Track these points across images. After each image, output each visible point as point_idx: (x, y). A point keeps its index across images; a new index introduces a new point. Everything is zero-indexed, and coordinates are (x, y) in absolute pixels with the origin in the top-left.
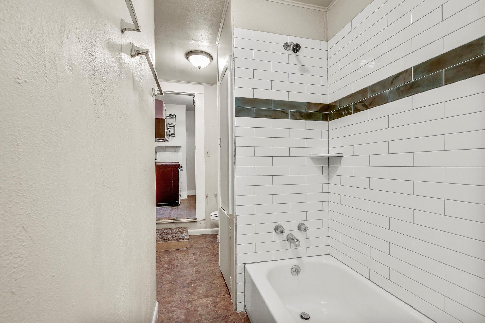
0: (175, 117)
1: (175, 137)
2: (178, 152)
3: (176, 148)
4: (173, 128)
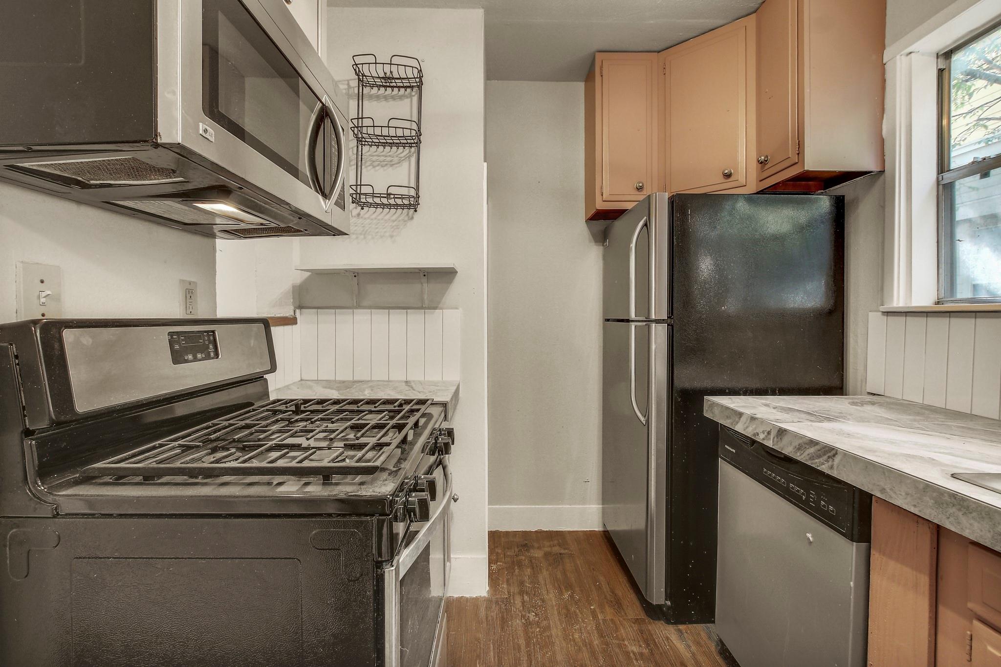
0: (416, 85)
1: (416, 211)
2: (439, 306)
3: (424, 280)
4: (406, 158)
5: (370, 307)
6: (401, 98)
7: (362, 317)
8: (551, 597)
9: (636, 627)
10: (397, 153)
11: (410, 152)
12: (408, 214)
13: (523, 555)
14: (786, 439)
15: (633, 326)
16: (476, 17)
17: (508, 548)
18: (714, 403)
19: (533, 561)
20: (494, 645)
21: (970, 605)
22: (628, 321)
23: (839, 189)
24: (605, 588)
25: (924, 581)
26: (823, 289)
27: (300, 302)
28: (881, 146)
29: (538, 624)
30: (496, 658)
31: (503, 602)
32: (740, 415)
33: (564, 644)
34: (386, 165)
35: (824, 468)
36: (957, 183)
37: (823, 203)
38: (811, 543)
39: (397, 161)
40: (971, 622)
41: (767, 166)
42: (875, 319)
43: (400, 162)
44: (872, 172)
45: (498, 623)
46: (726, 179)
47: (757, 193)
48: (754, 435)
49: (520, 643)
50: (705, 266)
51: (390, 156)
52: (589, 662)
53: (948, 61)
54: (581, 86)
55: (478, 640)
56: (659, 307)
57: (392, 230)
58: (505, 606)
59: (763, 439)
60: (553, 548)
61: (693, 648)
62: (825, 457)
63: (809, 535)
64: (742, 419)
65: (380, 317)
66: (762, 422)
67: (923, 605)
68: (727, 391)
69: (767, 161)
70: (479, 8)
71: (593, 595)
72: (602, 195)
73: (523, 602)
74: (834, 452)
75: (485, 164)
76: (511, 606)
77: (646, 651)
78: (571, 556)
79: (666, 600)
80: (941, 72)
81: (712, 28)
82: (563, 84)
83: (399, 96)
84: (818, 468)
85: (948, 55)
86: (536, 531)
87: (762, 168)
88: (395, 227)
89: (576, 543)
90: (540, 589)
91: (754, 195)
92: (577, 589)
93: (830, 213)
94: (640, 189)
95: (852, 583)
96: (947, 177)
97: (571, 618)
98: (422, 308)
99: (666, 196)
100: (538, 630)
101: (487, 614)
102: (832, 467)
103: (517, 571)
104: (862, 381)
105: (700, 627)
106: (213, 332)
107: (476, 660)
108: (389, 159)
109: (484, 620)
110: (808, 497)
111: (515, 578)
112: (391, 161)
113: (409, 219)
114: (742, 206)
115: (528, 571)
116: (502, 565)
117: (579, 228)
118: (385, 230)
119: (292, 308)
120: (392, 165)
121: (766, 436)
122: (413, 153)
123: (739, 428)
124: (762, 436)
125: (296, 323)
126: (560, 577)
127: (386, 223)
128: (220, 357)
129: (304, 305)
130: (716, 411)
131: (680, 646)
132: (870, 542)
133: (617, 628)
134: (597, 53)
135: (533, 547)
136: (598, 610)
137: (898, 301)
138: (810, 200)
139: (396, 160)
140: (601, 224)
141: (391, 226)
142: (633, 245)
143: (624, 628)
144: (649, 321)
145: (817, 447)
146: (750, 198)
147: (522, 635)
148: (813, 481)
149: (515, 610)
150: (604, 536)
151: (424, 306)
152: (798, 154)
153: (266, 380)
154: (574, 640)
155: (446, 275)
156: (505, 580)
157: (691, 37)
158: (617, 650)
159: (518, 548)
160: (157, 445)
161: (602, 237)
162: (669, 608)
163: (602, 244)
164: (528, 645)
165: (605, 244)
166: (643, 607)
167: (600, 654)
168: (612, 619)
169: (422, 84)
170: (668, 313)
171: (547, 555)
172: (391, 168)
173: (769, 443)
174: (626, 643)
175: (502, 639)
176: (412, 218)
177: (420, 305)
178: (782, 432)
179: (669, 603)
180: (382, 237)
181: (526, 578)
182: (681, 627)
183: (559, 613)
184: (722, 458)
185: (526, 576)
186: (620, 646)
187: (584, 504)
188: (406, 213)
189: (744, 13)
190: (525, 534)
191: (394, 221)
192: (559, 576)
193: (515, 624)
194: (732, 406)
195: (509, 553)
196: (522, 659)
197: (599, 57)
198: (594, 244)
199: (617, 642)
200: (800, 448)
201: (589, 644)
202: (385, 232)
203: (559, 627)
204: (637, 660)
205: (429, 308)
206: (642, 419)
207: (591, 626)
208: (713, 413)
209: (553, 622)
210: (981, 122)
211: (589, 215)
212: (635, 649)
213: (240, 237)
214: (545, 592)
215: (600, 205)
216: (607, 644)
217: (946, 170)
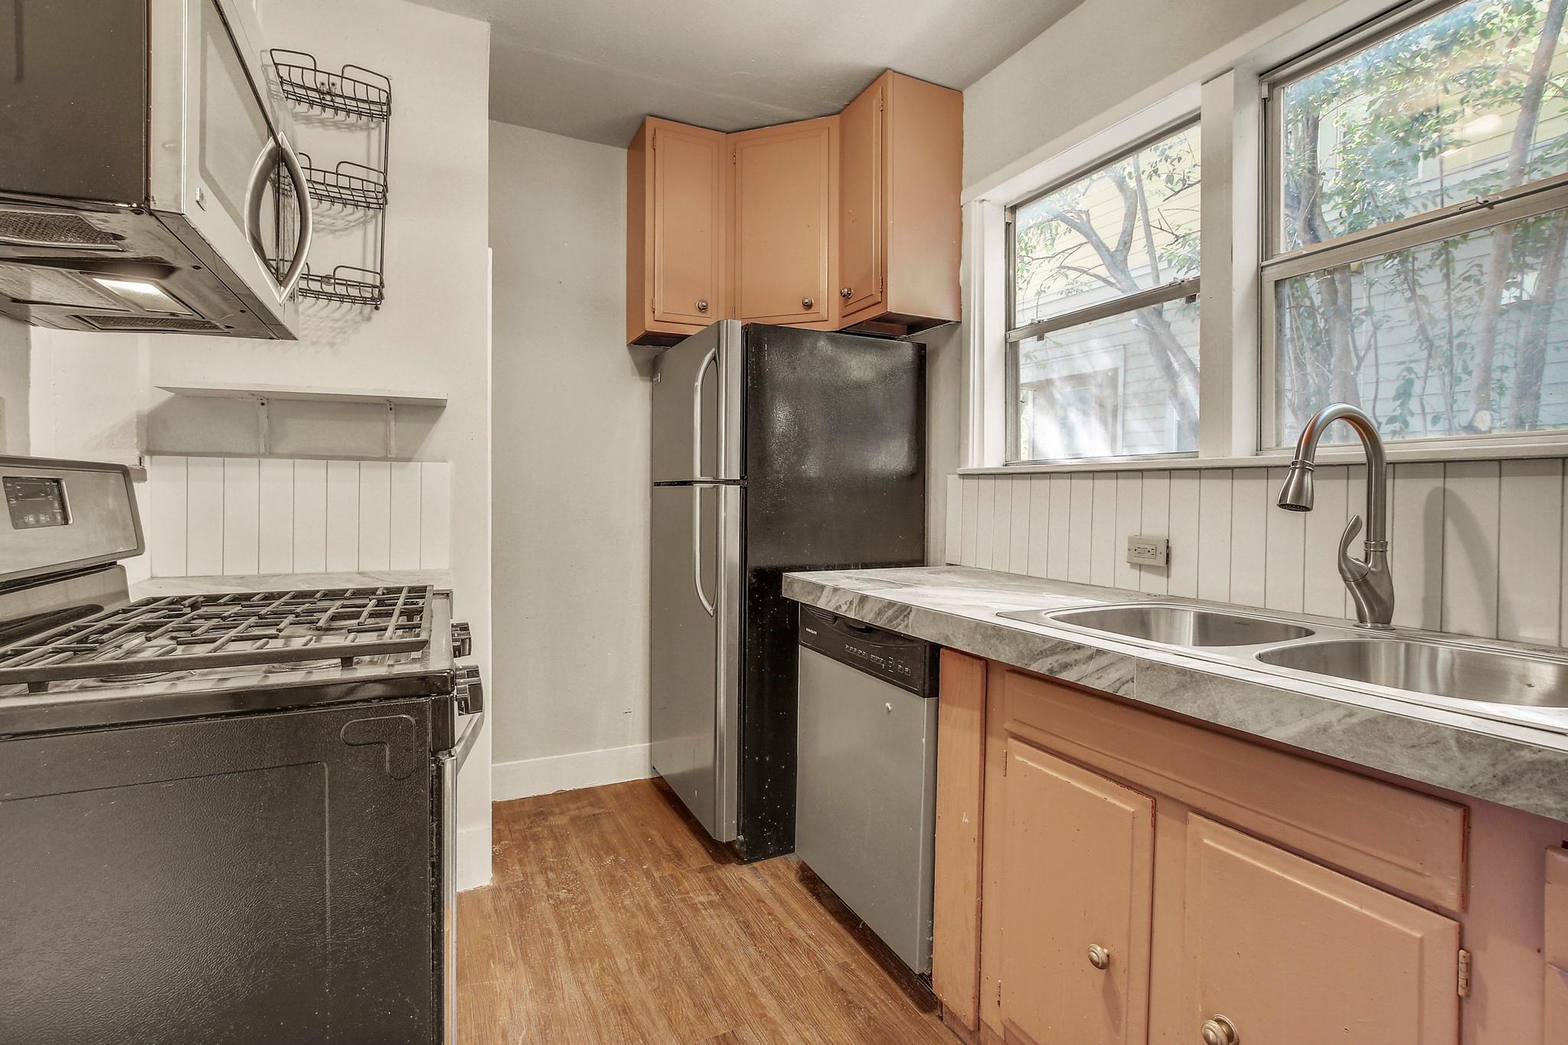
1: (377, 308)
2: (416, 457)
3: (391, 415)
4: (358, 224)
5: (291, 456)
6: (350, 127)
7: (276, 470)
8: (588, 867)
9: (701, 876)
10: (343, 214)
11: (365, 215)
12: (361, 312)
13: (539, 826)
14: (868, 606)
15: (697, 488)
16: (477, 33)
17: (514, 822)
18: (794, 579)
19: (555, 830)
20: (512, 938)
21: (1006, 725)
22: (690, 483)
23: (921, 336)
24: (661, 843)
25: (977, 716)
26: (906, 448)
27: (149, 443)
28: (958, 295)
29: (572, 901)
30: (519, 951)
31: (517, 887)
32: (822, 587)
33: (612, 914)
34: (323, 229)
35: (901, 629)
36: (1021, 341)
37: (905, 351)
38: (890, 711)
39: (342, 226)
40: (1007, 741)
41: (851, 301)
42: (953, 481)
43: (347, 229)
44: (950, 321)
45: (514, 911)
46: (806, 309)
47: (840, 332)
48: (837, 608)
49: (550, 927)
50: (781, 416)
51: (329, 216)
52: (646, 926)
53: (1013, 216)
54: (622, 154)
55: (488, 938)
56: (729, 465)
57: (333, 334)
58: (522, 890)
59: (846, 611)
60: (583, 810)
61: (771, 882)
62: (902, 617)
63: (888, 705)
64: (824, 593)
65: (310, 473)
66: (845, 591)
67: (976, 737)
68: (807, 568)
69: (850, 294)
70: (484, 20)
71: (645, 854)
72: (654, 312)
73: (548, 882)
74: (909, 610)
75: (490, 250)
76: (530, 889)
77: (716, 898)
78: (610, 815)
79: (738, 835)
80: (1008, 225)
81: (791, 119)
82: (598, 147)
83: (346, 124)
84: (896, 630)
85: (1014, 209)
86: (553, 794)
87: (845, 302)
88: (338, 330)
89: (614, 799)
90: (570, 861)
91: (837, 334)
92: (622, 851)
93: (912, 362)
94: (703, 309)
95: (924, 740)
96: (1014, 335)
97: (617, 884)
98: (386, 459)
99: (738, 325)
100: (574, 906)
101: (495, 905)
102: (907, 626)
103: (532, 847)
104: (941, 551)
105: (778, 861)
106: (58, 481)
107: (488, 961)
108: (327, 220)
109: (492, 913)
110: (887, 664)
111: (531, 855)
112: (332, 225)
113: (363, 320)
114: (822, 343)
115: (549, 844)
116: (509, 844)
117: (619, 354)
118: (319, 333)
119: (137, 453)
120: (333, 232)
121: (849, 607)
122: (371, 218)
123: (821, 604)
124: (844, 608)
125: (145, 480)
126: (598, 842)
127: (322, 322)
128: (71, 522)
129: (157, 449)
130: (797, 587)
131: (756, 884)
132: (938, 696)
133: (678, 881)
134: (648, 117)
135: (552, 814)
136: (653, 869)
137: (973, 464)
138: (894, 347)
139: (340, 224)
140: (649, 350)
141: (330, 327)
142: (698, 384)
143: (688, 880)
144: (717, 482)
145: (895, 608)
146: (833, 336)
147: (552, 918)
148: (892, 647)
149: (537, 892)
150: (652, 784)
151: (389, 456)
152: (881, 292)
153: (122, 568)
154: (624, 908)
155: (430, 409)
156: (516, 861)
157: (768, 124)
158: (681, 905)
159: (529, 818)
160: (10, 652)
161: (651, 369)
162: (742, 844)
163: (649, 378)
164: (561, 926)
165: (655, 379)
166: (709, 852)
167: (659, 914)
168: (672, 875)
169: (390, 115)
170: (741, 472)
171: (573, 820)
172: (331, 236)
173: (851, 615)
174: (691, 895)
175: (524, 929)
176: (369, 319)
177: (383, 454)
178: (864, 599)
179: (741, 838)
180: (313, 344)
181: (548, 852)
182: (755, 864)
183: (601, 883)
184: (803, 645)
185: (547, 849)
186: (683, 900)
187: (625, 744)
188: (358, 311)
189: (827, 111)
190: (538, 800)
191: (336, 321)
192: (595, 840)
193: (539, 907)
194: (813, 580)
195: (516, 828)
196: (555, 943)
197: (650, 124)
198: (638, 378)
199: (680, 897)
200: (880, 613)
201: (645, 907)
202: (321, 336)
203: (603, 897)
204: (706, 909)
205: (397, 460)
206: (709, 608)
207: (645, 885)
208: (792, 592)
209: (593, 894)
210: (1062, 270)
211: (634, 338)
212: (702, 899)
213: (93, 328)
214: (576, 863)
215: (651, 326)
216: (668, 901)
217: (1012, 327)
